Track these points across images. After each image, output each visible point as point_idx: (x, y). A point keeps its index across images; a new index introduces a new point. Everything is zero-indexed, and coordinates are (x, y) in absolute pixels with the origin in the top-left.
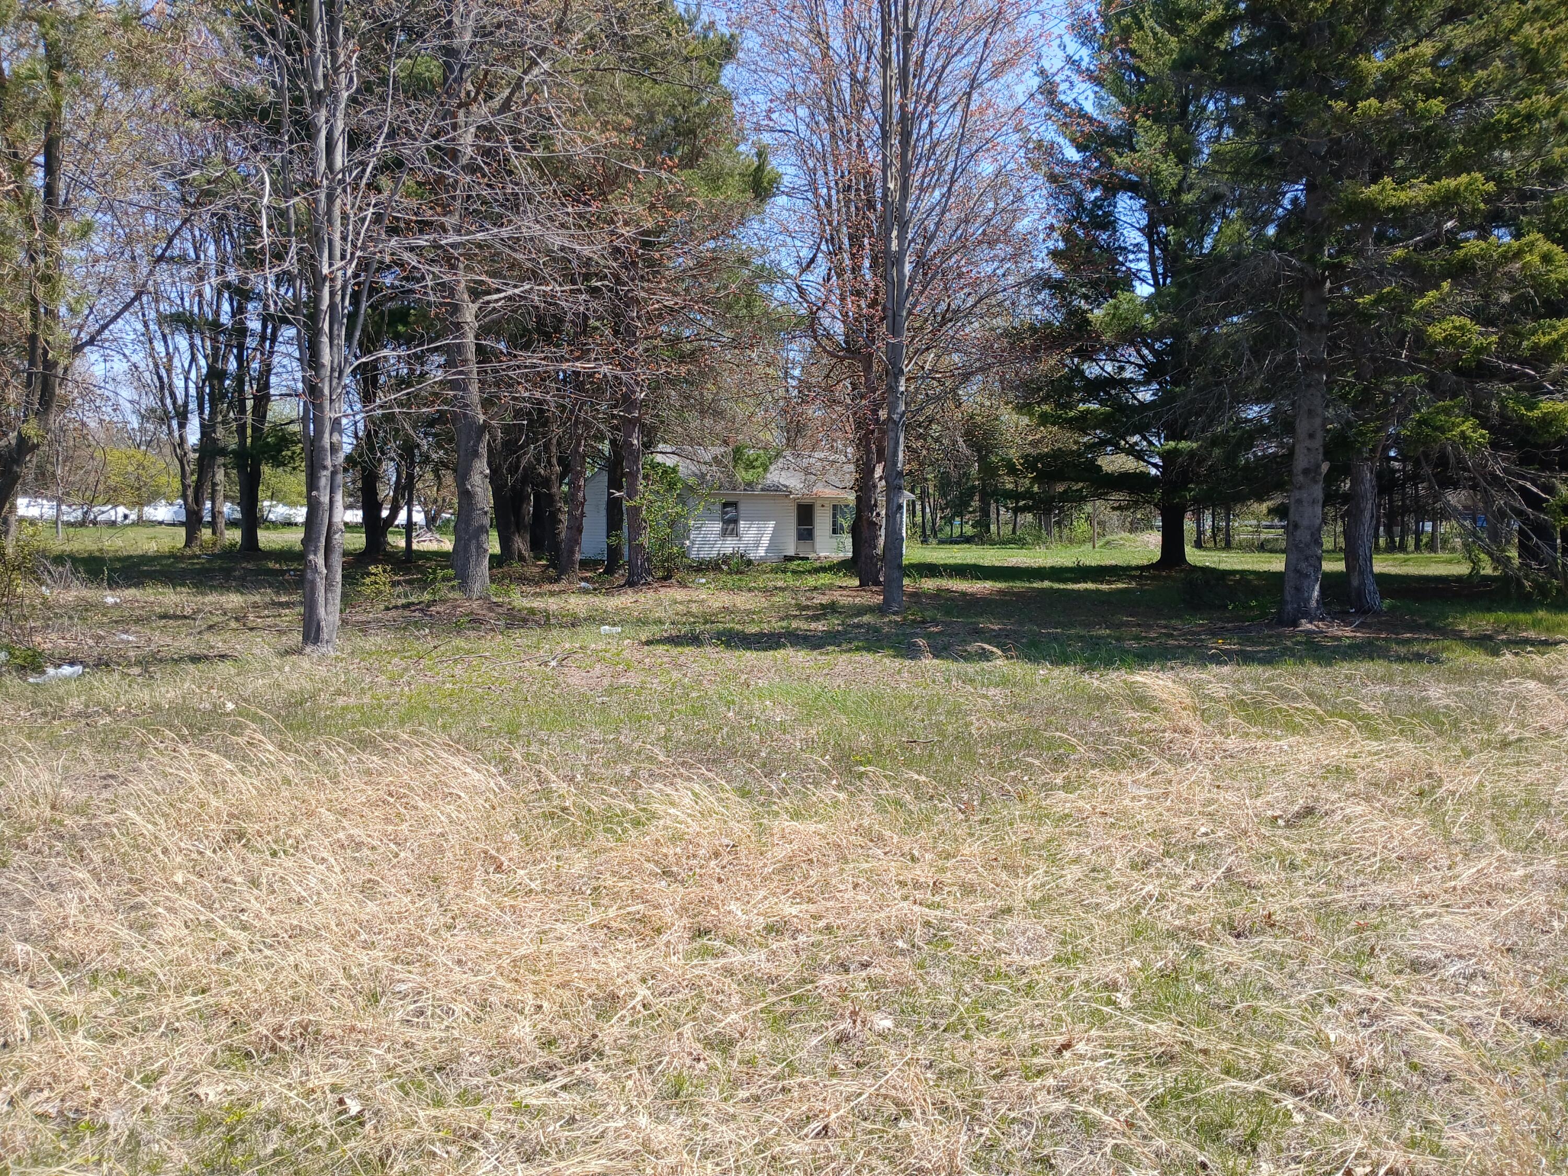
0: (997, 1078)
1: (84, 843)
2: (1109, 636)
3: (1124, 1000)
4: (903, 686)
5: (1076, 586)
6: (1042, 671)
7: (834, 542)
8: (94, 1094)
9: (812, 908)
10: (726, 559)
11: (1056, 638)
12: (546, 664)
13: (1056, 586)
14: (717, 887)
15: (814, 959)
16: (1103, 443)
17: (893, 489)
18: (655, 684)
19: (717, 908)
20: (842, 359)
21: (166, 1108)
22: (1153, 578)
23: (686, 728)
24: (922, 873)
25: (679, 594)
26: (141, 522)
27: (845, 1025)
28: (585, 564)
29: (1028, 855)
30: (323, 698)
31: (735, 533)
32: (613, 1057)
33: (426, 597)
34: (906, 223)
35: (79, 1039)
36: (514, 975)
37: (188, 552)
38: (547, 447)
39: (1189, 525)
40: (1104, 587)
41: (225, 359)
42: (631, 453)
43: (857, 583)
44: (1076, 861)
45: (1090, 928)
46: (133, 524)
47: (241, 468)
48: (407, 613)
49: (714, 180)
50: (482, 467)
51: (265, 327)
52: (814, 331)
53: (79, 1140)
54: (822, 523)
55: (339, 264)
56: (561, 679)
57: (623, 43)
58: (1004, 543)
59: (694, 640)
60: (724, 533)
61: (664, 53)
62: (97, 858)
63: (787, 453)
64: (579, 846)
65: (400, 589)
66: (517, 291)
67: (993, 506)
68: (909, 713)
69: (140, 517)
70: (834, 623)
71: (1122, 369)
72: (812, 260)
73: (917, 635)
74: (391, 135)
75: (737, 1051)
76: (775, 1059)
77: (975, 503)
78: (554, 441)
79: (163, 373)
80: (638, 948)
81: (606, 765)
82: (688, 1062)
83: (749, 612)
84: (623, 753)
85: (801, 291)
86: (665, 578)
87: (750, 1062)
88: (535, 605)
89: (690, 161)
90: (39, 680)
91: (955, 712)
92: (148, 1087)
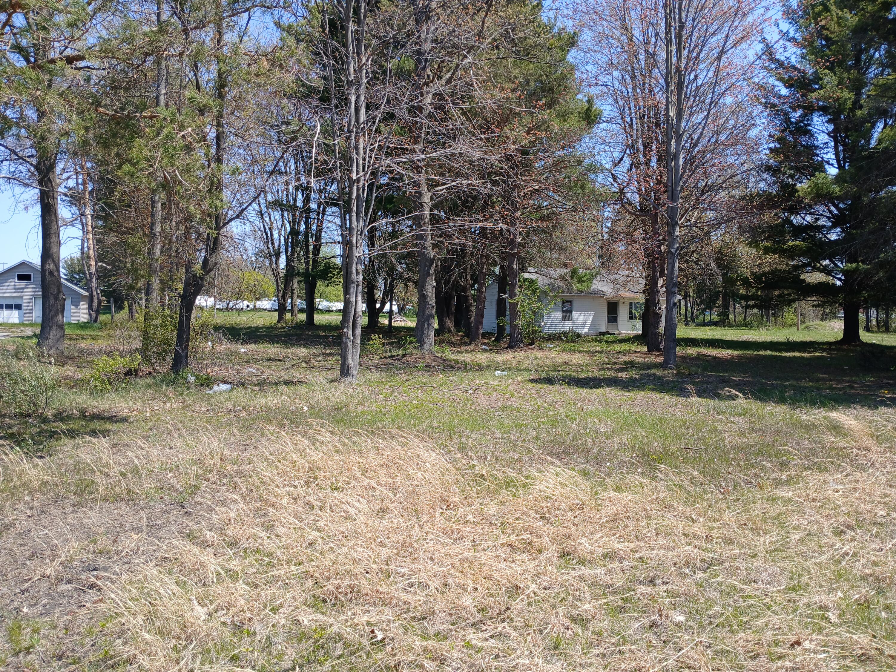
0: (753, 658)
1: (237, 479)
2: (811, 386)
3: (833, 617)
4: (679, 413)
5: (788, 354)
6: (769, 407)
7: (630, 324)
8: (248, 615)
9: (631, 546)
10: (565, 334)
11: (776, 387)
12: (466, 392)
13: (774, 353)
14: (573, 528)
15: (634, 576)
16: (805, 265)
17: (670, 294)
18: (528, 406)
19: (574, 540)
20: (638, 217)
21: (283, 626)
22: (838, 350)
23: (548, 433)
24: (699, 529)
25: (539, 354)
26: (255, 309)
27: (656, 617)
28: (484, 335)
29: (765, 522)
30: (351, 407)
31: (570, 318)
32: (518, 621)
33: (401, 352)
34: (681, 135)
35: (240, 585)
36: (460, 569)
37: (279, 325)
38: (465, 269)
39: (861, 316)
40: (806, 355)
41: (299, 223)
42: (513, 273)
43: (646, 349)
44: (797, 528)
45: (809, 571)
46: (251, 310)
47: (306, 282)
48: (391, 361)
49: (563, 116)
50: (431, 282)
51: (319, 208)
52: (622, 200)
53: (242, 638)
54: (623, 313)
55: (362, 173)
56: (475, 401)
57: (513, 43)
58: (738, 326)
59: (549, 381)
60: (564, 318)
61: (536, 46)
62: (244, 488)
63: (603, 272)
64: (493, 498)
65: (387, 347)
66: (454, 183)
67: (731, 302)
68: (684, 430)
69: (255, 306)
70: (633, 374)
71: (817, 220)
72: (621, 159)
73: (686, 383)
74: (388, 102)
75: (590, 625)
76: (613, 633)
77: (720, 302)
78: (469, 266)
79: (268, 231)
80: (529, 559)
81: (504, 451)
82: (562, 630)
83: (580, 365)
84: (512, 446)
85: (615, 178)
86: (532, 344)
87: (598, 634)
88: (458, 358)
89: (549, 106)
90: (210, 392)
91: (714, 431)
92: (275, 614)
